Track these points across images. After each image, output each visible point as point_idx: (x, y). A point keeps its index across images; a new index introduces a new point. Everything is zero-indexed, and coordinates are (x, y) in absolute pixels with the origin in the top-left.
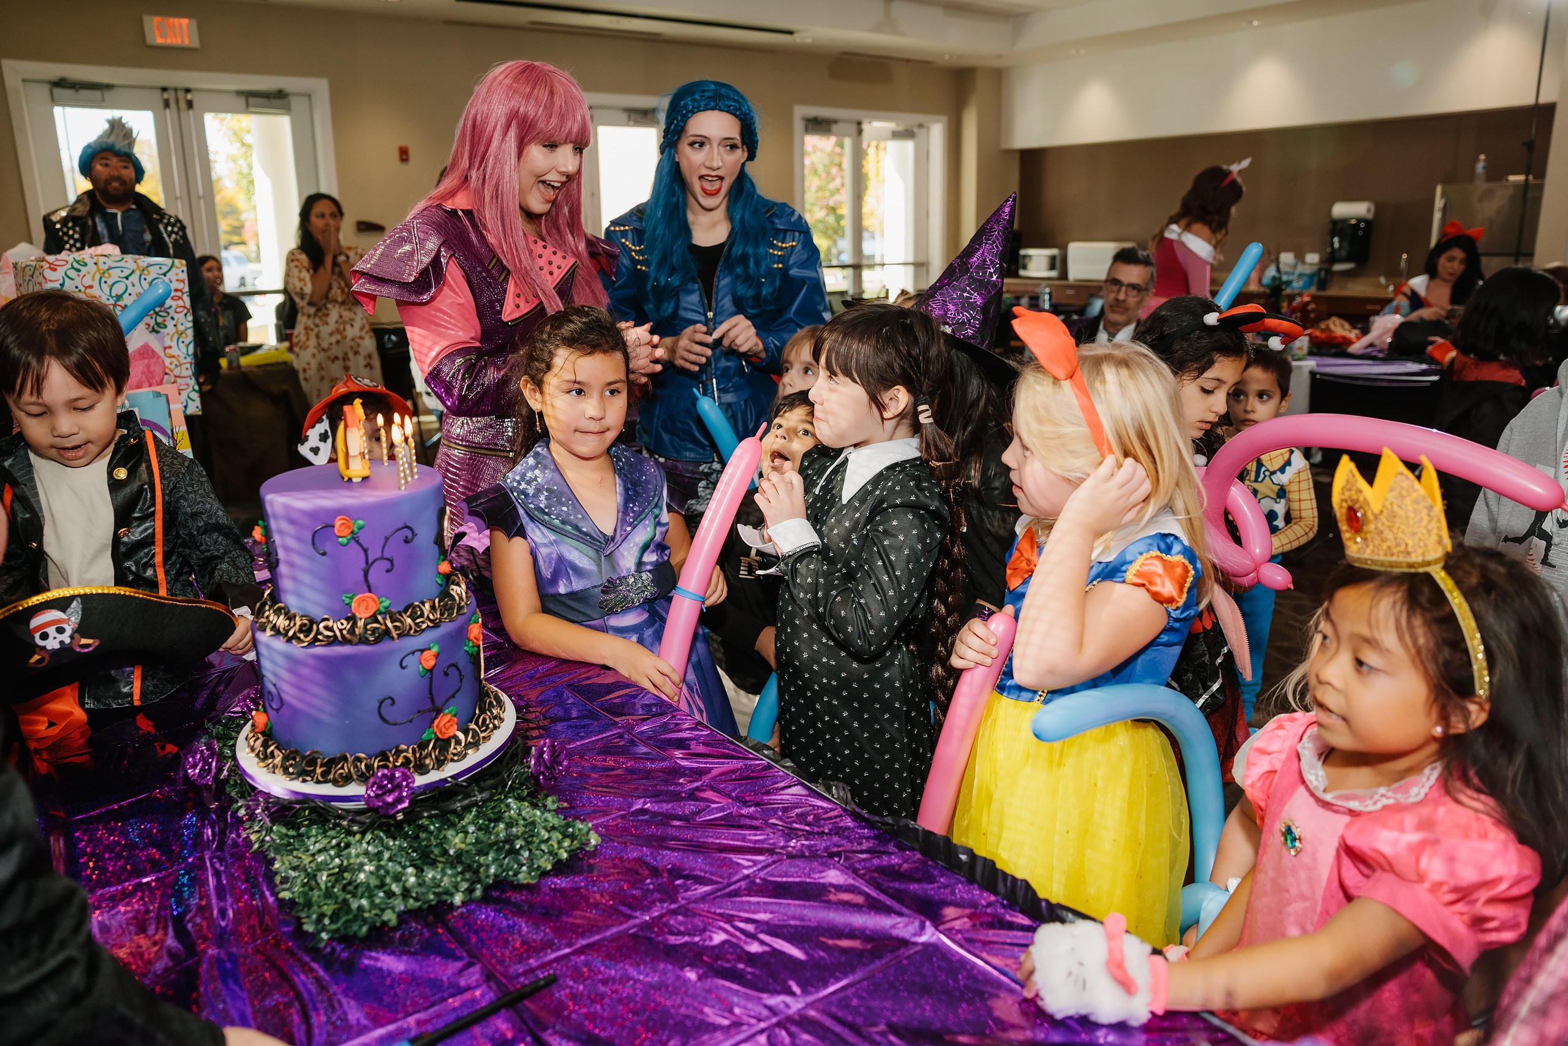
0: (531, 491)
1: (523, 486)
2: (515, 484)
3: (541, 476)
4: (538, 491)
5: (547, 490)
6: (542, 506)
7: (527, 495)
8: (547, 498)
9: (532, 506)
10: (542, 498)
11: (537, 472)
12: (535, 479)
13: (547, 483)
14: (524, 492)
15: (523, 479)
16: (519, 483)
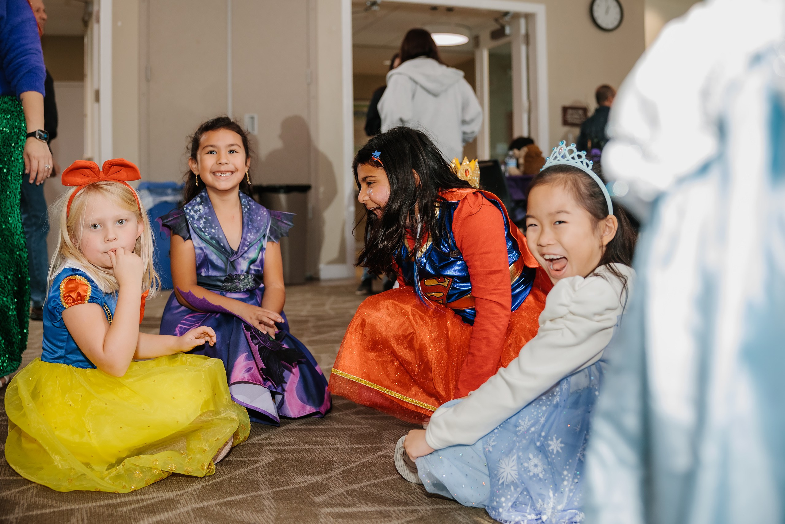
0: (196, 217)
1: (192, 213)
2: (188, 211)
3: (203, 209)
4: (200, 218)
5: (205, 218)
6: (201, 226)
7: (194, 219)
8: (204, 223)
9: (196, 225)
10: (202, 222)
11: (201, 207)
12: (199, 211)
13: (206, 214)
14: (192, 217)
15: (193, 209)
16: (190, 212)
